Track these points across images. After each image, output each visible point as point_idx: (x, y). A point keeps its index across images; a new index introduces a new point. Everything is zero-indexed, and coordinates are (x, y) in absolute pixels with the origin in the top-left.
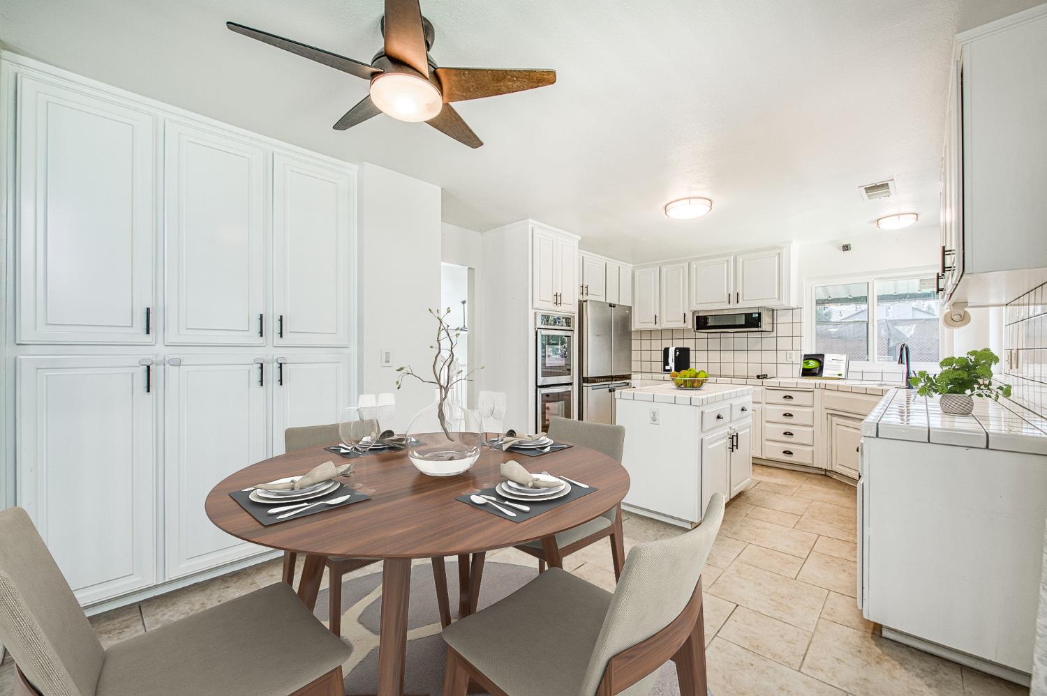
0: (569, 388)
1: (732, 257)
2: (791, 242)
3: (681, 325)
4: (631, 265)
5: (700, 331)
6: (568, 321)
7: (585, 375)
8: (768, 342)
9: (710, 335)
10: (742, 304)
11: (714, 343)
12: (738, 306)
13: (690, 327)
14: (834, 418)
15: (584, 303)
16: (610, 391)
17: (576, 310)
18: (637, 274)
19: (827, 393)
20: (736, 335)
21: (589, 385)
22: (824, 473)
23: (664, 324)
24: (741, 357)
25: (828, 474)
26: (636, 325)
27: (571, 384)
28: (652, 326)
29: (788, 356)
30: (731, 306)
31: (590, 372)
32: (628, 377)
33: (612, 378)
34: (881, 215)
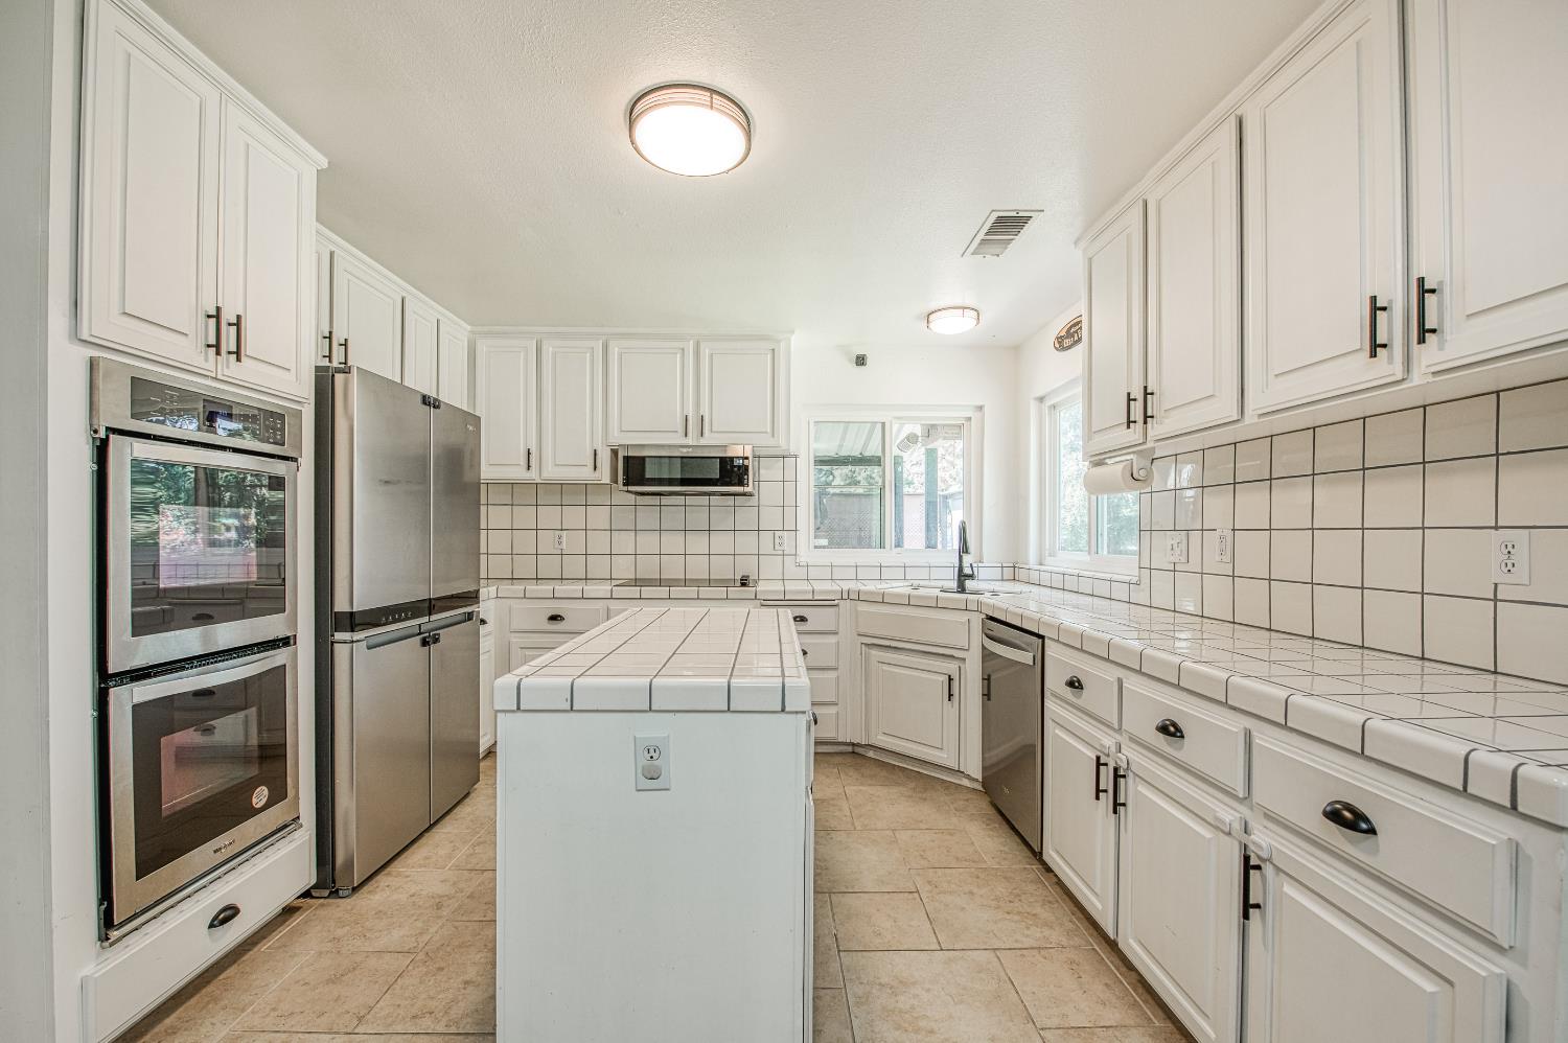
0: (279, 657)
1: (691, 342)
2: (793, 332)
3: (586, 474)
4: (469, 328)
5: (631, 488)
6: (269, 422)
7: (341, 605)
8: (746, 517)
9: (641, 500)
10: (709, 439)
11: (648, 517)
12: (703, 442)
13: (606, 479)
14: (874, 652)
15: (339, 377)
16: (425, 643)
17: (306, 391)
18: (482, 347)
19: (863, 607)
20: (690, 500)
21: (358, 636)
22: (850, 749)
23: (551, 472)
24: (697, 543)
25: (858, 750)
26: (490, 468)
27: (286, 642)
28: (518, 473)
29: (777, 541)
30: (690, 441)
31: (358, 589)
32: (472, 597)
33: (430, 606)
34: (933, 306)
